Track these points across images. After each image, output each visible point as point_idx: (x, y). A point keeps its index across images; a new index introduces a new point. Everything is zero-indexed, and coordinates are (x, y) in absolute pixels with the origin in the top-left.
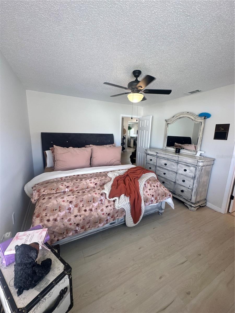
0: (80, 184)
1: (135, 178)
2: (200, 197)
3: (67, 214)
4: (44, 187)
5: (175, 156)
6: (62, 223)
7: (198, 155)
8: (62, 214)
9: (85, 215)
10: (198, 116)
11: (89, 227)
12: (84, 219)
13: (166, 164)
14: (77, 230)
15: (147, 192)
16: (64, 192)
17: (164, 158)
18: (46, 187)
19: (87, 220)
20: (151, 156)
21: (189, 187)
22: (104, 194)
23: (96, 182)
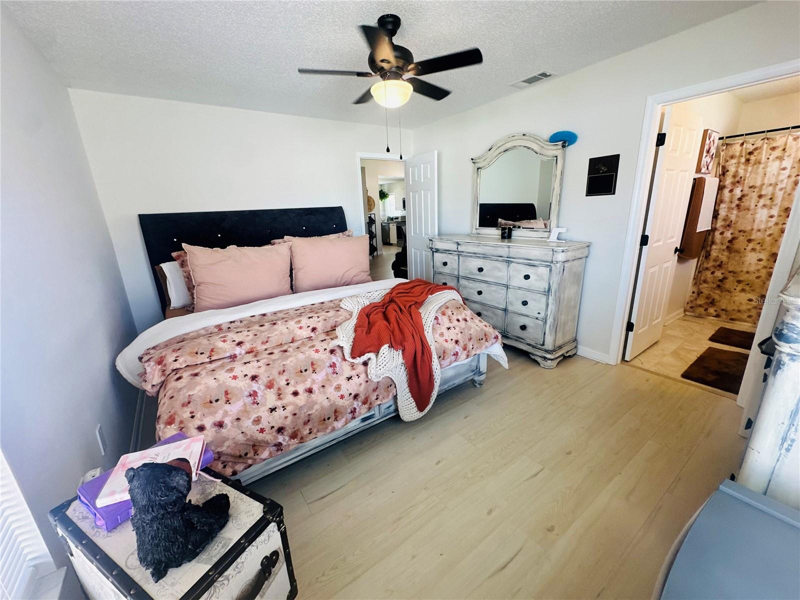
0: (273, 333)
1: (410, 306)
2: (564, 335)
3: (248, 407)
4: (174, 351)
5: (501, 246)
6: (239, 430)
7: (553, 237)
8: (234, 408)
9: (296, 405)
10: (548, 142)
11: (310, 433)
12: (295, 414)
13: (481, 270)
14: (280, 444)
15: (442, 335)
16: (233, 357)
17: (476, 255)
18: (179, 350)
19: (303, 416)
20: (444, 255)
21: (537, 316)
22: (338, 351)
23: (314, 326)
